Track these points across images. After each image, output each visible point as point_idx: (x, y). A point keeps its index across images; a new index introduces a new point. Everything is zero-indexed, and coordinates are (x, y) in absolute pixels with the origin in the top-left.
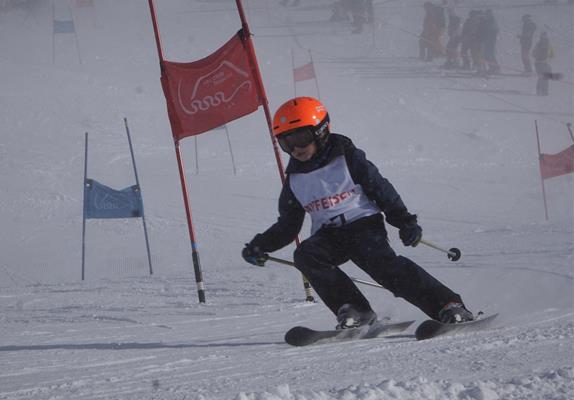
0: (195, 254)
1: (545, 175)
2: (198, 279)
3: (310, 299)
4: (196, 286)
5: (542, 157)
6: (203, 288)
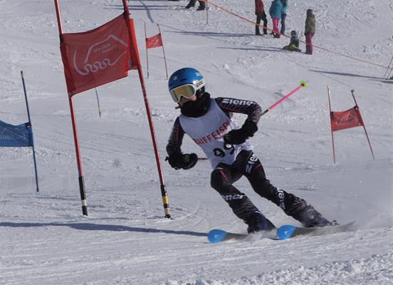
1: (334, 128)
2: (83, 198)
3: (168, 216)
4: (80, 202)
5: (332, 113)
6: (86, 205)
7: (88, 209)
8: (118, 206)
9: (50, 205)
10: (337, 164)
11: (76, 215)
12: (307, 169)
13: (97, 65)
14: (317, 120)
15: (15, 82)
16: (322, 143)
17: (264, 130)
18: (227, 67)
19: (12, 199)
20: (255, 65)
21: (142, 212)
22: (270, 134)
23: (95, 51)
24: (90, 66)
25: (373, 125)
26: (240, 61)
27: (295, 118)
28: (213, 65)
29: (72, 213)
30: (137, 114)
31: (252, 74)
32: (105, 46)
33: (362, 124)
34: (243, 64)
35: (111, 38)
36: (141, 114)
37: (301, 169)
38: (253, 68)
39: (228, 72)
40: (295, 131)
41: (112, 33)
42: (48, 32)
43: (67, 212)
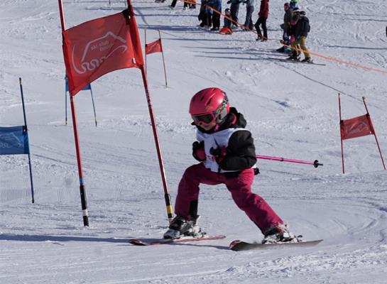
0: (82, 188)
1: (344, 137)
2: (84, 207)
4: (82, 213)
5: (342, 122)
6: (87, 215)
7: (89, 219)
8: (120, 216)
9: (50, 215)
10: (346, 174)
11: (76, 225)
12: (316, 179)
13: (95, 63)
14: (325, 129)
15: (7, 90)
16: (330, 153)
17: (269, 140)
18: (229, 74)
19: (10, 210)
20: (258, 72)
21: (145, 222)
22: (275, 144)
23: (92, 48)
24: (88, 64)
25: (383, 134)
26: (243, 68)
27: (301, 127)
28: (215, 72)
29: (72, 224)
30: (136, 124)
31: (256, 81)
32: (103, 44)
33: (373, 133)
34: (247, 71)
35: (110, 35)
36: (139, 124)
37: (308, 180)
38: (257, 75)
39: (230, 79)
40: (302, 142)
41: (110, 30)
42: (42, 38)
43: (68, 223)
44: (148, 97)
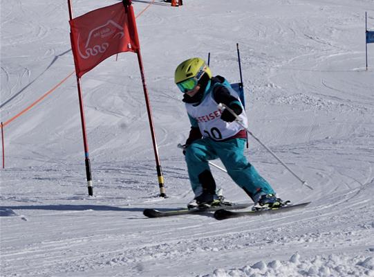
44: (143, 78)
